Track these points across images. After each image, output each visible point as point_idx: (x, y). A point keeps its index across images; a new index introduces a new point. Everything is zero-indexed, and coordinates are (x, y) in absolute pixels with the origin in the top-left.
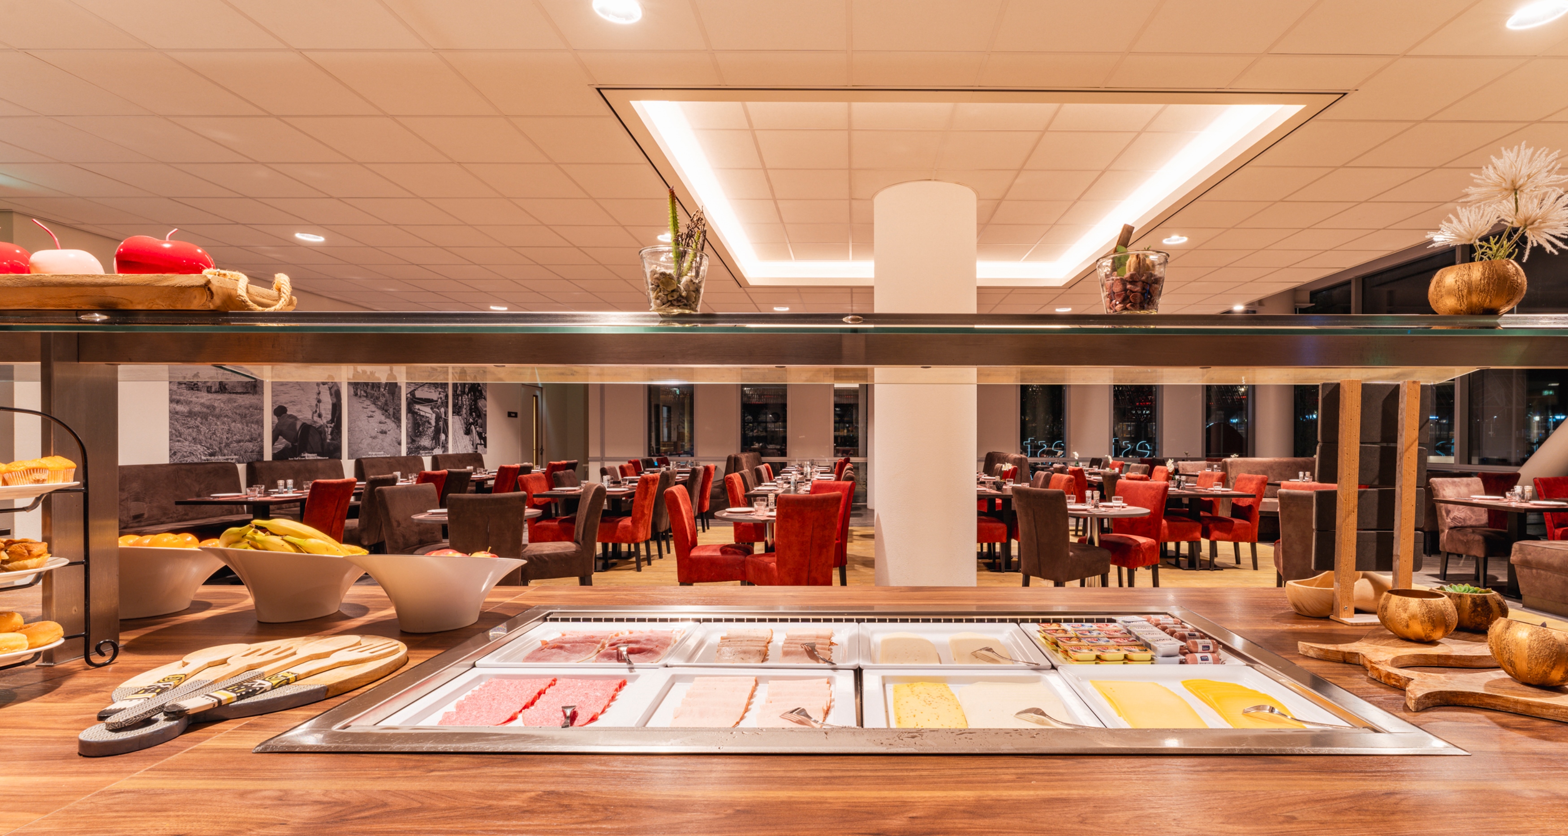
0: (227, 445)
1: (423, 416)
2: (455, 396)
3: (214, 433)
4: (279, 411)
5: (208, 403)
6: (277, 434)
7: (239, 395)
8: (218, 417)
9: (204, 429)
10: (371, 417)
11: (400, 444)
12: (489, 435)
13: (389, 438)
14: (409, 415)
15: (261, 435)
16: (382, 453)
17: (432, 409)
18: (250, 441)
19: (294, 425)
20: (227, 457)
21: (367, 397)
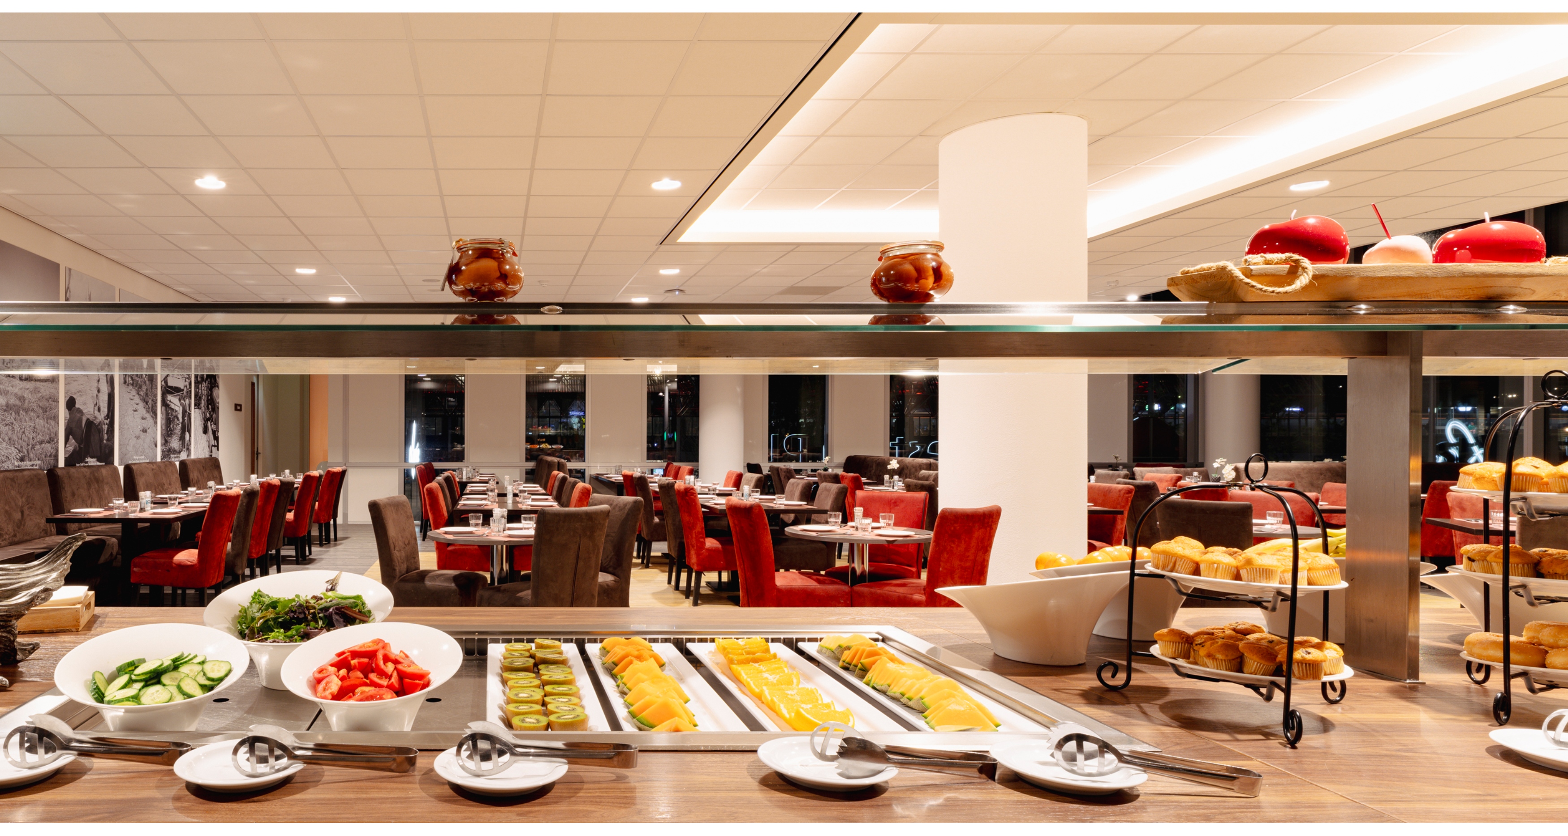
0: (33, 448)
1: (173, 409)
2: (197, 383)
3: (24, 432)
4: (71, 403)
5: (20, 393)
6: (69, 432)
7: (42, 383)
8: (26, 411)
9: (16, 427)
10: (135, 411)
11: (156, 446)
12: (221, 435)
13: (148, 438)
14: (163, 408)
15: (56, 434)
16: (143, 457)
17: (180, 400)
18: (49, 442)
19: (80, 420)
20: (32, 462)
21: (132, 385)
